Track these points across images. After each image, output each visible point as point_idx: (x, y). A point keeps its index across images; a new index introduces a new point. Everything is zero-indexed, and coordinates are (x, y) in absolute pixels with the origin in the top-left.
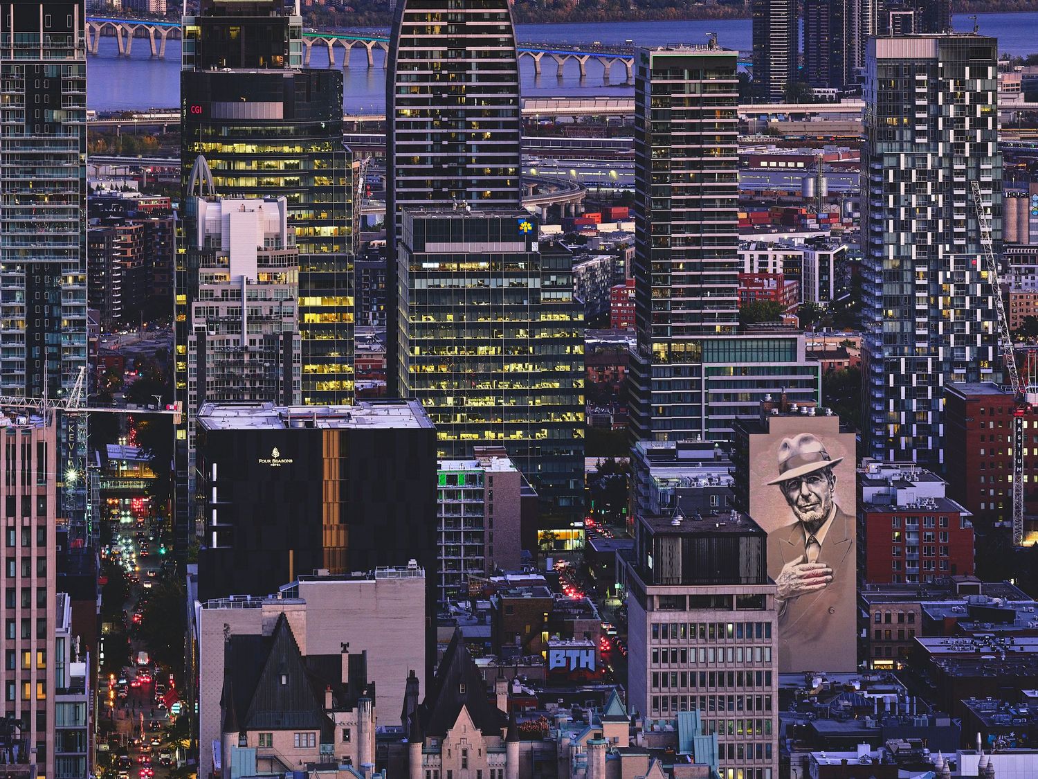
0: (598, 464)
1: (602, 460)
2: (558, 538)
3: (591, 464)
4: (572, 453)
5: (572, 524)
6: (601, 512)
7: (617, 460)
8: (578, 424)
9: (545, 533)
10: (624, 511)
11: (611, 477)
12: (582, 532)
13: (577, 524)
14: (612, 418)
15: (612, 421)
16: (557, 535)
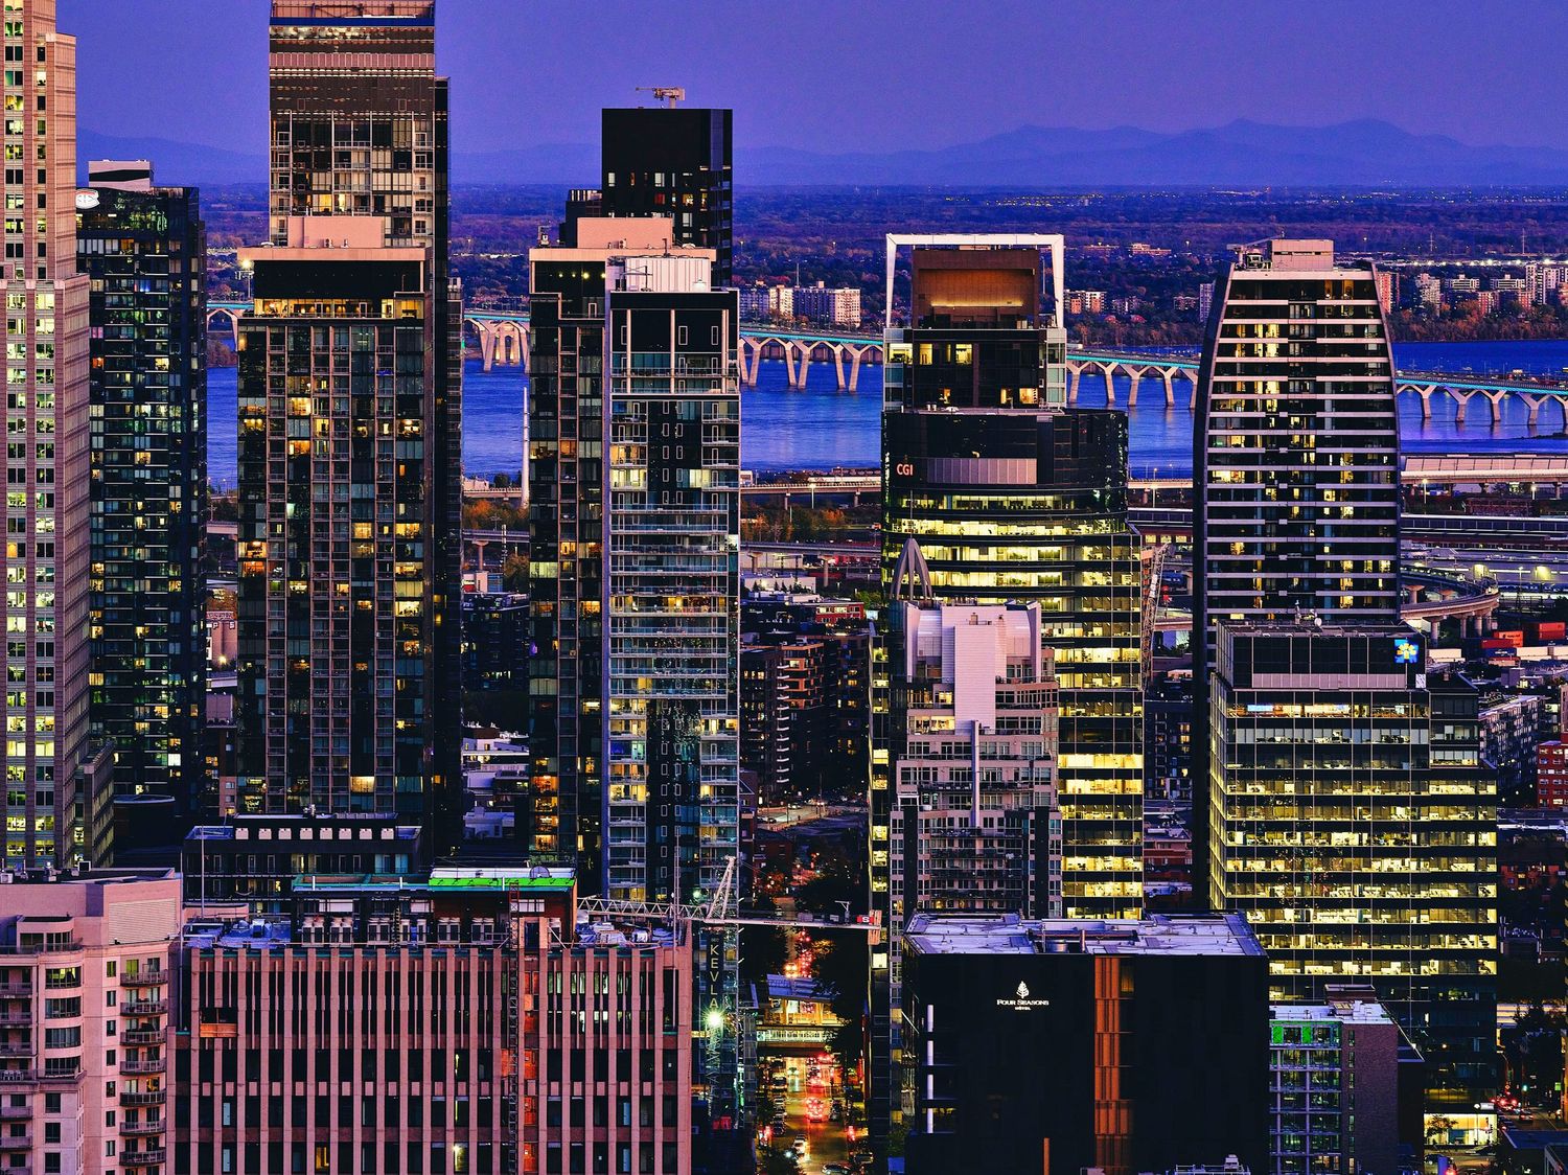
0: (1517, 1017)
1: (1524, 1009)
2: (1455, 1127)
3: (1506, 1014)
4: (1477, 998)
5: (1477, 1106)
6: (1521, 1087)
7: (1547, 1009)
8: (1487, 954)
9: (1436, 1118)
10: (1558, 1087)
11: (1537, 1034)
12: (1493, 1119)
13: (1485, 1106)
14: (1539, 945)
15: (1539, 950)
16: (1454, 1123)
